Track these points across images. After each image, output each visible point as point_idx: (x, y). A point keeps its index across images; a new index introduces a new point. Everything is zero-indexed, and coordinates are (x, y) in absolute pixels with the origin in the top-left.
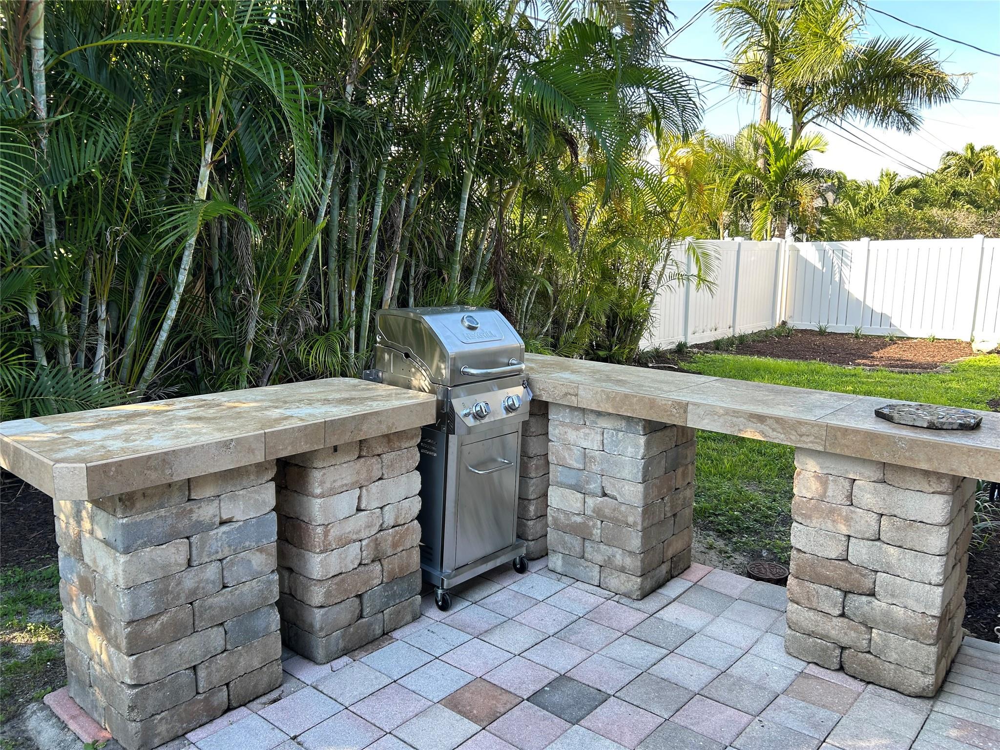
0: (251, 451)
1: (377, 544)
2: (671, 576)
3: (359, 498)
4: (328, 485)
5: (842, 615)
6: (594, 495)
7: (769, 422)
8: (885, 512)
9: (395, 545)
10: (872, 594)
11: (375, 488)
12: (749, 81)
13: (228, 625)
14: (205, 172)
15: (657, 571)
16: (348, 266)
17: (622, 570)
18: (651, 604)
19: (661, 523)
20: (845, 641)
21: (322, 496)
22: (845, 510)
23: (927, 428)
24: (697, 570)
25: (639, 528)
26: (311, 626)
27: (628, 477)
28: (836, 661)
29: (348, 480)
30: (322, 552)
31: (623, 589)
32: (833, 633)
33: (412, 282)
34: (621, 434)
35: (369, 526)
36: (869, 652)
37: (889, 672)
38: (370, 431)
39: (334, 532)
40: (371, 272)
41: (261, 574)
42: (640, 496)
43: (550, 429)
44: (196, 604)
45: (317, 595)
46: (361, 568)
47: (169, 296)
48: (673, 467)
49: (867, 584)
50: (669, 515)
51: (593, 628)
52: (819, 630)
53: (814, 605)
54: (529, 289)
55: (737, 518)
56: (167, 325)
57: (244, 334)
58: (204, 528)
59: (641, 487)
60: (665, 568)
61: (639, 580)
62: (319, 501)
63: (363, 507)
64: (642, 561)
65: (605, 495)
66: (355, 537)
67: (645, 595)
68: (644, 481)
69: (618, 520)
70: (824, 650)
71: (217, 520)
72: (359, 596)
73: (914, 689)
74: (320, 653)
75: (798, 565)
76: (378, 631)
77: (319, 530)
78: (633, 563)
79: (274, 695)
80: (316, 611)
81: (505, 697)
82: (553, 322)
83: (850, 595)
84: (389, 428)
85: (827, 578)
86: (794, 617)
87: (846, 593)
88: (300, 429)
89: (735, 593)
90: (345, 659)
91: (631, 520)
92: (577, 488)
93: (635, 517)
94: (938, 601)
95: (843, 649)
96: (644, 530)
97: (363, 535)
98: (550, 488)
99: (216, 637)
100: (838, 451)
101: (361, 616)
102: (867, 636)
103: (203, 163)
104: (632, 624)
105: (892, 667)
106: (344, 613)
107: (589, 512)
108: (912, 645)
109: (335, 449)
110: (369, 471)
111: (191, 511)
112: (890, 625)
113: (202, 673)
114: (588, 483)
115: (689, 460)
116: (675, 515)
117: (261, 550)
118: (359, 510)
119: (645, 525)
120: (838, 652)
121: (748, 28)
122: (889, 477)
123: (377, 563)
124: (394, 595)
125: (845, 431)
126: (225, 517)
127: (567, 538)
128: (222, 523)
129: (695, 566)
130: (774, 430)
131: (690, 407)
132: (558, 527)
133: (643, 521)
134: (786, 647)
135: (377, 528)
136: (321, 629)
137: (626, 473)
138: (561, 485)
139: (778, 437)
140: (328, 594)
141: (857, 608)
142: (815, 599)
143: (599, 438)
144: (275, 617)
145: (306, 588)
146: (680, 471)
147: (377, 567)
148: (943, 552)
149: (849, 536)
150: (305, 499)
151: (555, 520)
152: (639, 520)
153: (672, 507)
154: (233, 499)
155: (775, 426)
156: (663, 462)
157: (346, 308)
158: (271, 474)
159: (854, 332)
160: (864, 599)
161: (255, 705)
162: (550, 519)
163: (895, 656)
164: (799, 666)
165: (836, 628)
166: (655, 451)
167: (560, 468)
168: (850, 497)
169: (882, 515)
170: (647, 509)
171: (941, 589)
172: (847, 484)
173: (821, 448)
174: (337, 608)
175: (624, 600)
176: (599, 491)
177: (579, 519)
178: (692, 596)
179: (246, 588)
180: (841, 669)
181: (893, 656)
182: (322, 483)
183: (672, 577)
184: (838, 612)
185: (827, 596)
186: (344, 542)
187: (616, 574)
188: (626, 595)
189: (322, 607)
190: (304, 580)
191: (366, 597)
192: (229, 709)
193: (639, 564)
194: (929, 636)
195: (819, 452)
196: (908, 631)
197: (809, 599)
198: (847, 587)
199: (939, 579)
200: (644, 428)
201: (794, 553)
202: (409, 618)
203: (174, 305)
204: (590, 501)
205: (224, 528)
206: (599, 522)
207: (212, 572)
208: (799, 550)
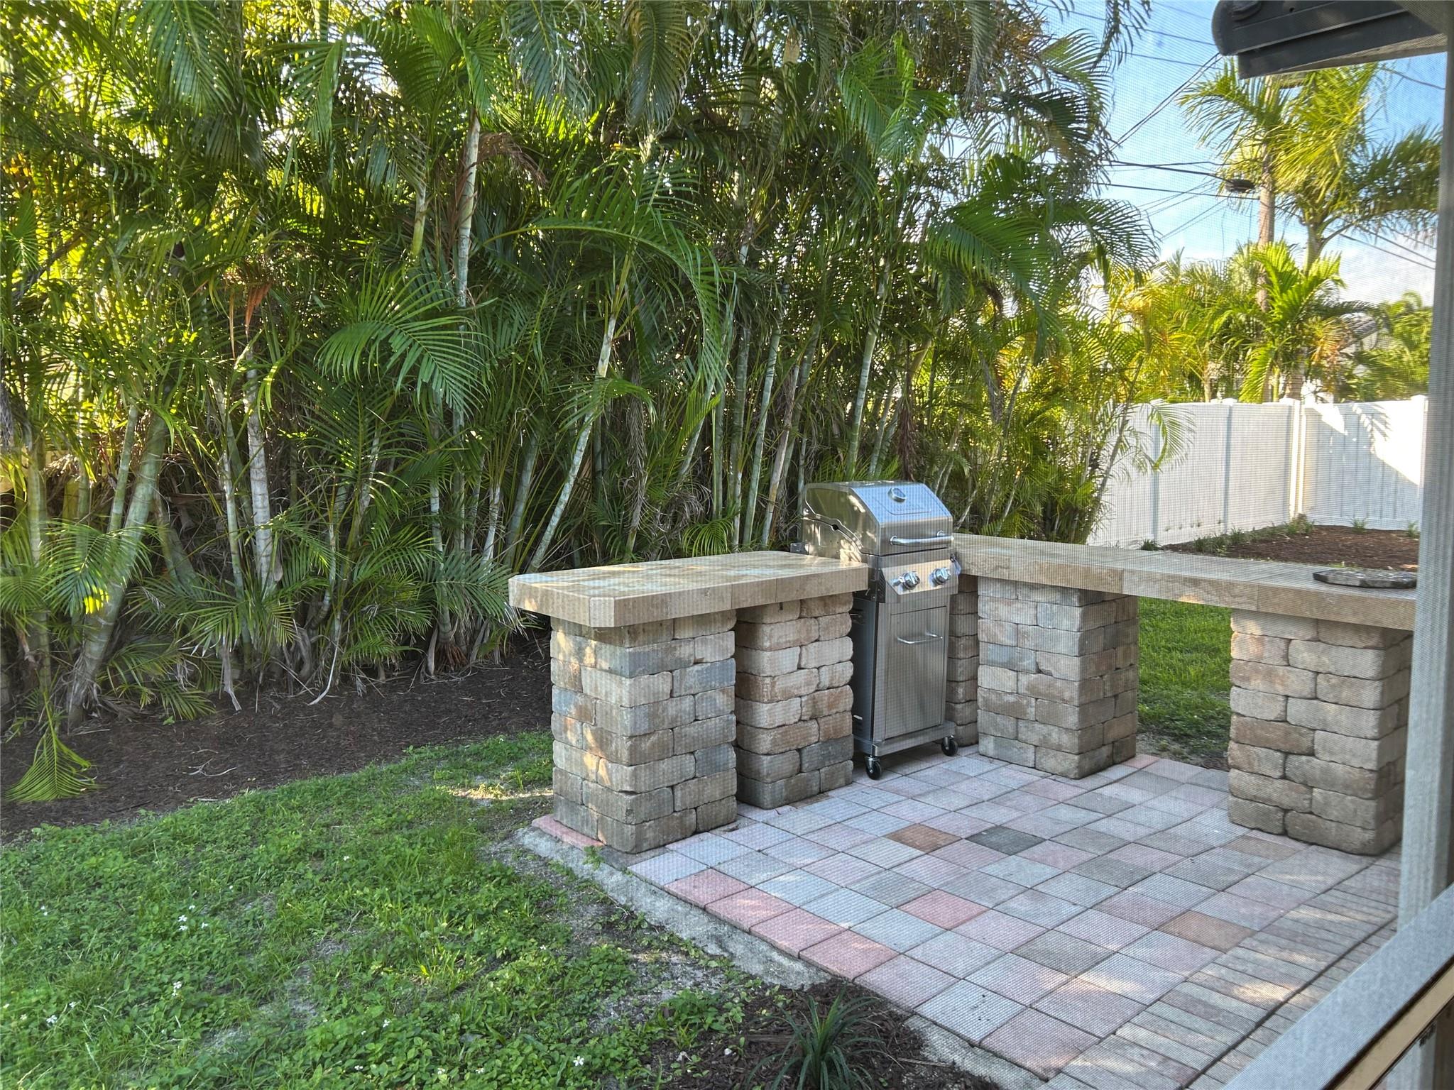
0: (722, 599)
1: (815, 702)
2: (1111, 763)
3: (800, 655)
4: (775, 640)
5: (1284, 777)
6: (1028, 672)
7: (1204, 584)
8: (1321, 670)
9: (830, 706)
10: (1312, 753)
11: (813, 647)
12: (1241, 186)
13: (698, 754)
14: (606, 350)
15: (1097, 753)
16: (734, 446)
17: (1059, 748)
18: (1090, 782)
19: (1101, 702)
20: (1286, 802)
21: (770, 649)
22: (1281, 671)
23: (1360, 587)
24: (1143, 760)
25: (1076, 703)
26: (758, 772)
27: (1064, 651)
28: (1279, 824)
29: (791, 638)
30: (770, 702)
31: (1060, 769)
32: (1275, 796)
33: (802, 462)
34: (1055, 607)
35: (808, 684)
36: (1311, 813)
37: (1332, 831)
38: (813, 591)
39: (780, 685)
40: (760, 452)
41: (723, 712)
42: (1077, 670)
43: (980, 605)
44: (676, 730)
45: (765, 742)
46: (801, 724)
47: (561, 478)
48: (1112, 644)
49: (1306, 743)
50: (1109, 694)
51: (1028, 798)
52: (1261, 794)
53: (1256, 769)
54: (941, 469)
55: (1197, 722)
56: (559, 510)
57: (627, 520)
58: (684, 664)
59: (1077, 661)
60: (1105, 751)
61: (1076, 758)
62: (768, 654)
63: (803, 665)
64: (1080, 738)
65: (1039, 671)
66: (796, 692)
67: (1083, 775)
68: (1080, 655)
69: (1054, 697)
70: (1267, 814)
71: (692, 659)
72: (799, 750)
73: (1357, 845)
74: (767, 798)
75: (1237, 729)
76: (816, 789)
77: (768, 681)
78: (1069, 740)
79: (731, 827)
80: (764, 758)
81: (944, 837)
82: (971, 512)
83: (1291, 757)
84: (827, 590)
85: (1267, 740)
86: (1235, 783)
87: (1287, 754)
88: (758, 584)
89: (1183, 779)
90: (788, 807)
91: (1067, 695)
92: (1011, 666)
93: (1071, 692)
94: (1374, 755)
95: (1286, 811)
96: (1081, 705)
97: (803, 693)
98: (980, 668)
99: (689, 763)
100: (1270, 610)
101: (800, 771)
102: (1308, 796)
103: (605, 341)
104: (1069, 796)
105: (1334, 824)
106: (786, 764)
107: (1022, 691)
108: (1352, 802)
109: (781, 606)
110: (808, 631)
111: (675, 648)
112: (1329, 783)
113: (678, 794)
114: (1021, 659)
115: (1131, 639)
116: (1116, 696)
117: (723, 691)
118: (800, 668)
119: (1083, 700)
120: (1280, 815)
121: (1235, 117)
122: (1322, 635)
123: (814, 722)
124: (829, 756)
125: (1276, 591)
126: (698, 657)
127: (999, 718)
128: (696, 663)
129: (1139, 756)
130: (1208, 593)
131: (1125, 574)
132: (989, 708)
133: (1080, 695)
134: (1229, 815)
135: (814, 687)
136: (768, 774)
137: (1061, 648)
138: (992, 664)
139: (1214, 601)
140: (774, 742)
141: (1297, 768)
142: (1256, 763)
143: (1032, 612)
144: (732, 755)
145: (753, 737)
146: (1120, 650)
147: (814, 725)
148: (1377, 705)
149: (1287, 697)
150: (754, 653)
151: (986, 700)
152: (1076, 695)
153: (1112, 686)
154: (704, 642)
155: (1209, 588)
156: (1101, 637)
157: (730, 493)
158: (732, 624)
159: (1404, 528)
160: (1304, 758)
161: (717, 831)
162: (980, 700)
163: (1335, 813)
164: (1240, 831)
165: (1277, 790)
166: (1092, 625)
167: (991, 646)
168: (1286, 657)
169: (1318, 673)
170: (1085, 684)
171: (1376, 743)
172: (1282, 645)
173: (1254, 608)
174: (781, 757)
175: (1060, 779)
176: (1033, 668)
177: (1011, 699)
178: (1136, 778)
179: (711, 723)
180: (1285, 833)
181: (1334, 814)
182: (771, 637)
183: (1114, 764)
184: (1279, 774)
185: (1267, 758)
186: (788, 696)
187: (1052, 753)
188: (1063, 775)
189: (768, 754)
190: (753, 730)
191: (805, 751)
192: (696, 832)
193: (1076, 741)
194: (1365, 790)
195: (1252, 612)
196: (1348, 788)
197: (1249, 763)
198: (1286, 747)
199: (1373, 732)
200: (1080, 600)
201: (1234, 718)
202: (842, 781)
203: (568, 488)
204: (1024, 679)
205: (697, 667)
206: (1033, 700)
207: (687, 703)
208: (1238, 714)
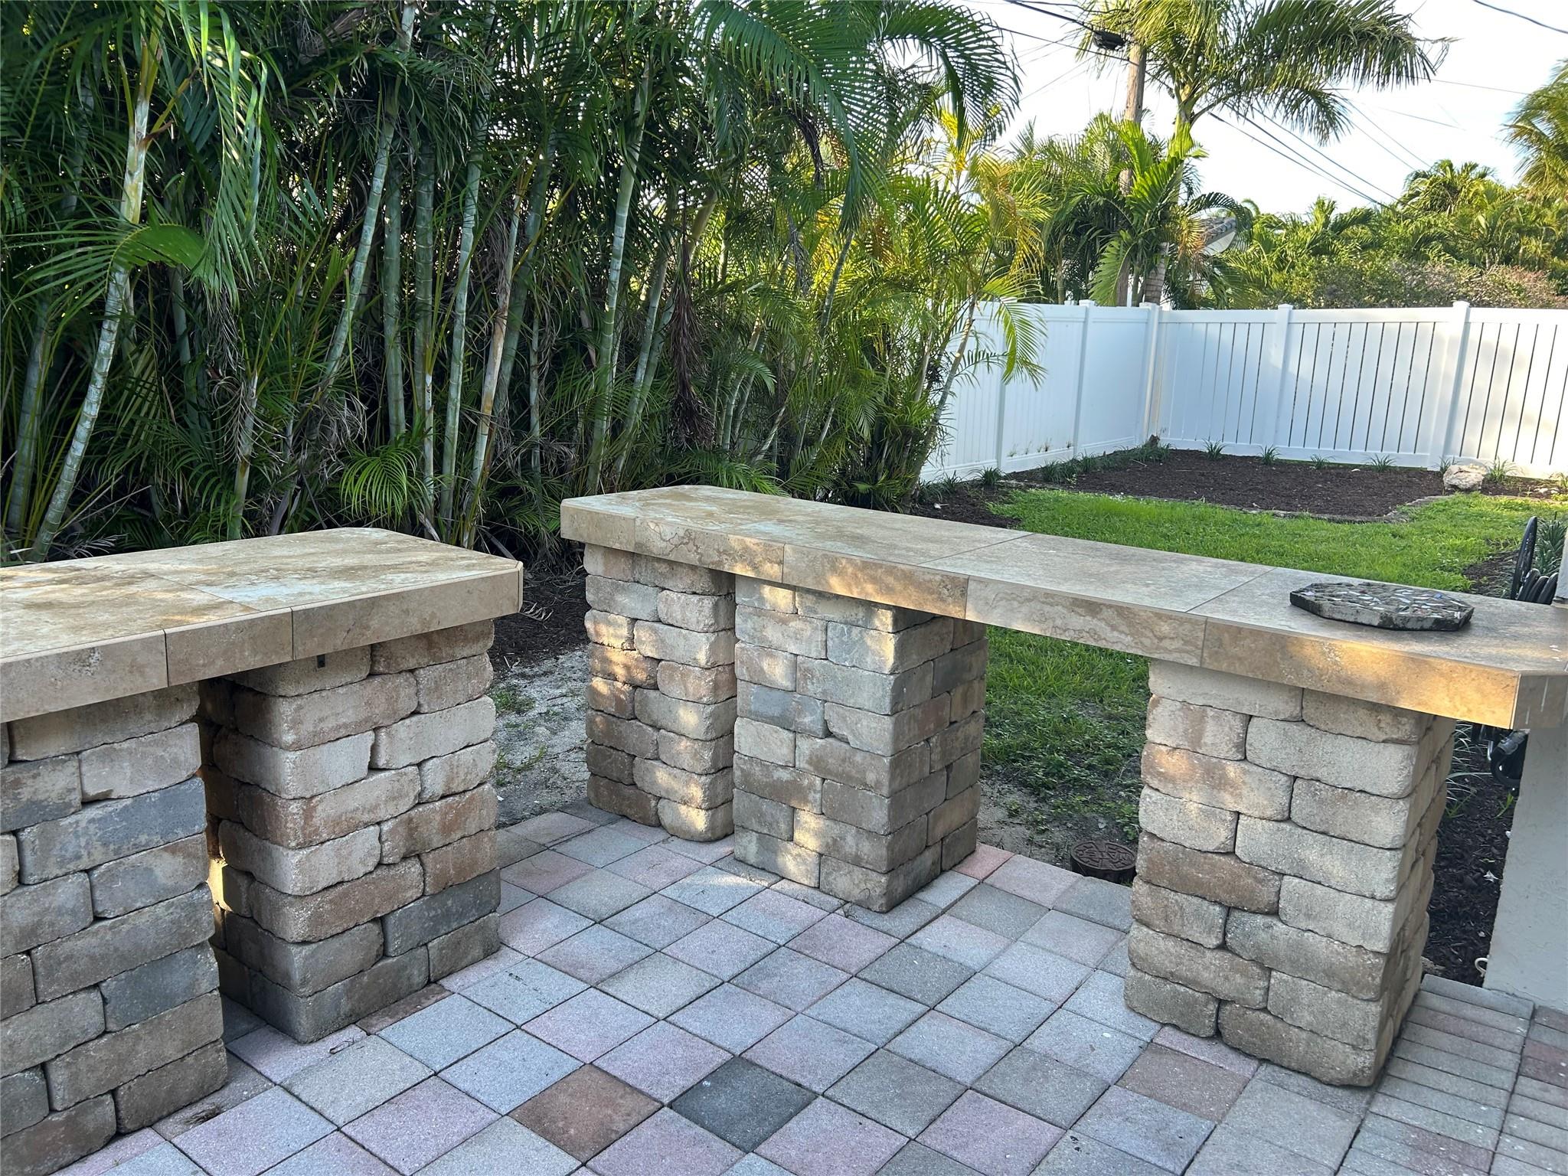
0: (136, 668)
1: (411, 827)
2: (938, 871)
3: (374, 749)
4: (308, 727)
5: (1223, 947)
6: (810, 734)
7: (1107, 613)
8: (1302, 773)
9: (446, 829)
10: (1274, 912)
11: (402, 729)
12: (1109, 41)
13: (109, 987)
14: (137, 157)
15: (917, 862)
16: (419, 334)
17: (857, 861)
18: (903, 920)
19: (923, 782)
20: (1225, 990)
21: (297, 746)
22: (1232, 770)
23: (1380, 627)
24: (987, 857)
25: (885, 791)
26: (287, 975)
27: (868, 705)
28: (1209, 1022)
29: (349, 716)
30: (301, 847)
31: (856, 894)
32: (1206, 976)
33: (534, 360)
34: (856, 631)
35: (393, 798)
36: (1265, 1010)
37: (1298, 1044)
38: (385, 628)
39: (324, 810)
40: (460, 345)
41: (175, 891)
42: (888, 736)
43: (738, 620)
44: (38, 953)
45: (295, 923)
46: (382, 872)
48: (945, 687)
49: (1266, 895)
50: (938, 767)
51: (801, 966)
52: (1183, 971)
53: (1176, 929)
56: (84, 430)
58: (48, 814)
59: (888, 723)
60: (928, 858)
61: (883, 879)
62: (292, 755)
63: (381, 762)
64: (890, 847)
65: (828, 734)
66: (366, 818)
67: (893, 903)
68: (894, 712)
69: (850, 778)
70: (1190, 1004)
71: (76, 798)
72: (381, 921)
73: (1338, 1073)
74: (303, 1023)
75: (1150, 860)
76: (418, 978)
77: (294, 807)
78: (874, 851)
79: (206, 1106)
80: (294, 949)
81: (628, 1102)
83: (1237, 914)
85: (1199, 883)
86: (1141, 949)
87: (1229, 910)
88: (240, 627)
89: (1048, 899)
90: (353, 1032)
91: (871, 777)
92: (784, 722)
93: (878, 773)
94: (1386, 928)
95: (1221, 1002)
96: (894, 795)
97: (382, 814)
98: (738, 721)
99: (85, 1010)
100: (1224, 667)
101: (385, 955)
102: (1263, 984)
103: (133, 137)
104: (867, 957)
105: (1304, 1035)
106: (349, 952)
107: (801, 764)
108: (1339, 1001)
109: (321, 661)
110: (391, 700)
111: (17, 783)
112: (1303, 966)
113: (59, 1076)
114: (800, 713)
115: (975, 673)
116: (948, 767)
117: (173, 850)
118: (373, 768)
119: (896, 785)
120: (1212, 1007)
122: (1310, 712)
123: (414, 861)
124: (447, 916)
125: (1238, 632)
126: (92, 791)
127: (765, 806)
128: (87, 802)
129: (982, 849)
130: (1114, 628)
131: (972, 586)
132: (750, 788)
133: (892, 779)
134: (1126, 997)
135: (410, 801)
136: (304, 982)
137: (864, 699)
138: (757, 717)
139: (1120, 641)
140: (316, 920)
141: (1247, 936)
142: (1177, 921)
143: (820, 637)
144: (209, 964)
145: (276, 910)
146: (958, 693)
147: (414, 868)
148: (1398, 843)
149: (1238, 814)
150: (268, 751)
151: (746, 775)
152: (885, 778)
153: (943, 753)
154: (109, 756)
155: (1117, 621)
156: (929, 678)
157: (417, 404)
158: (190, 709)
159: (1261, 454)
160: (1260, 920)
161: (169, 1126)
162: (737, 773)
163: (1309, 1018)
164: (1146, 1030)
165: (1211, 969)
166: (914, 660)
167: (754, 689)
168: (1242, 746)
169: (1295, 778)
170: (900, 760)
171: (1390, 908)
172: (1237, 724)
173: (1193, 661)
174: (336, 943)
175: (859, 912)
176: (819, 728)
177: (785, 775)
178: (979, 906)
179: (143, 919)
180: (1217, 1035)
181: (1306, 1018)
182: (296, 723)
183: (943, 871)
184: (1215, 942)
185: (1198, 915)
186: (347, 827)
187: (846, 868)
188: (864, 905)
189: (304, 943)
190: (273, 896)
191: (391, 921)
192: (119, 1134)
193: (884, 852)
194: (1367, 987)
195: (1192, 667)
196: (1332, 976)
197: (1166, 918)
198: (1232, 899)
199: (1387, 890)
200: (896, 621)
201: (1144, 839)
202: (477, 952)
204: (805, 745)
205: (93, 812)
206: (818, 781)
207: (69, 893)
208: (1152, 836)
